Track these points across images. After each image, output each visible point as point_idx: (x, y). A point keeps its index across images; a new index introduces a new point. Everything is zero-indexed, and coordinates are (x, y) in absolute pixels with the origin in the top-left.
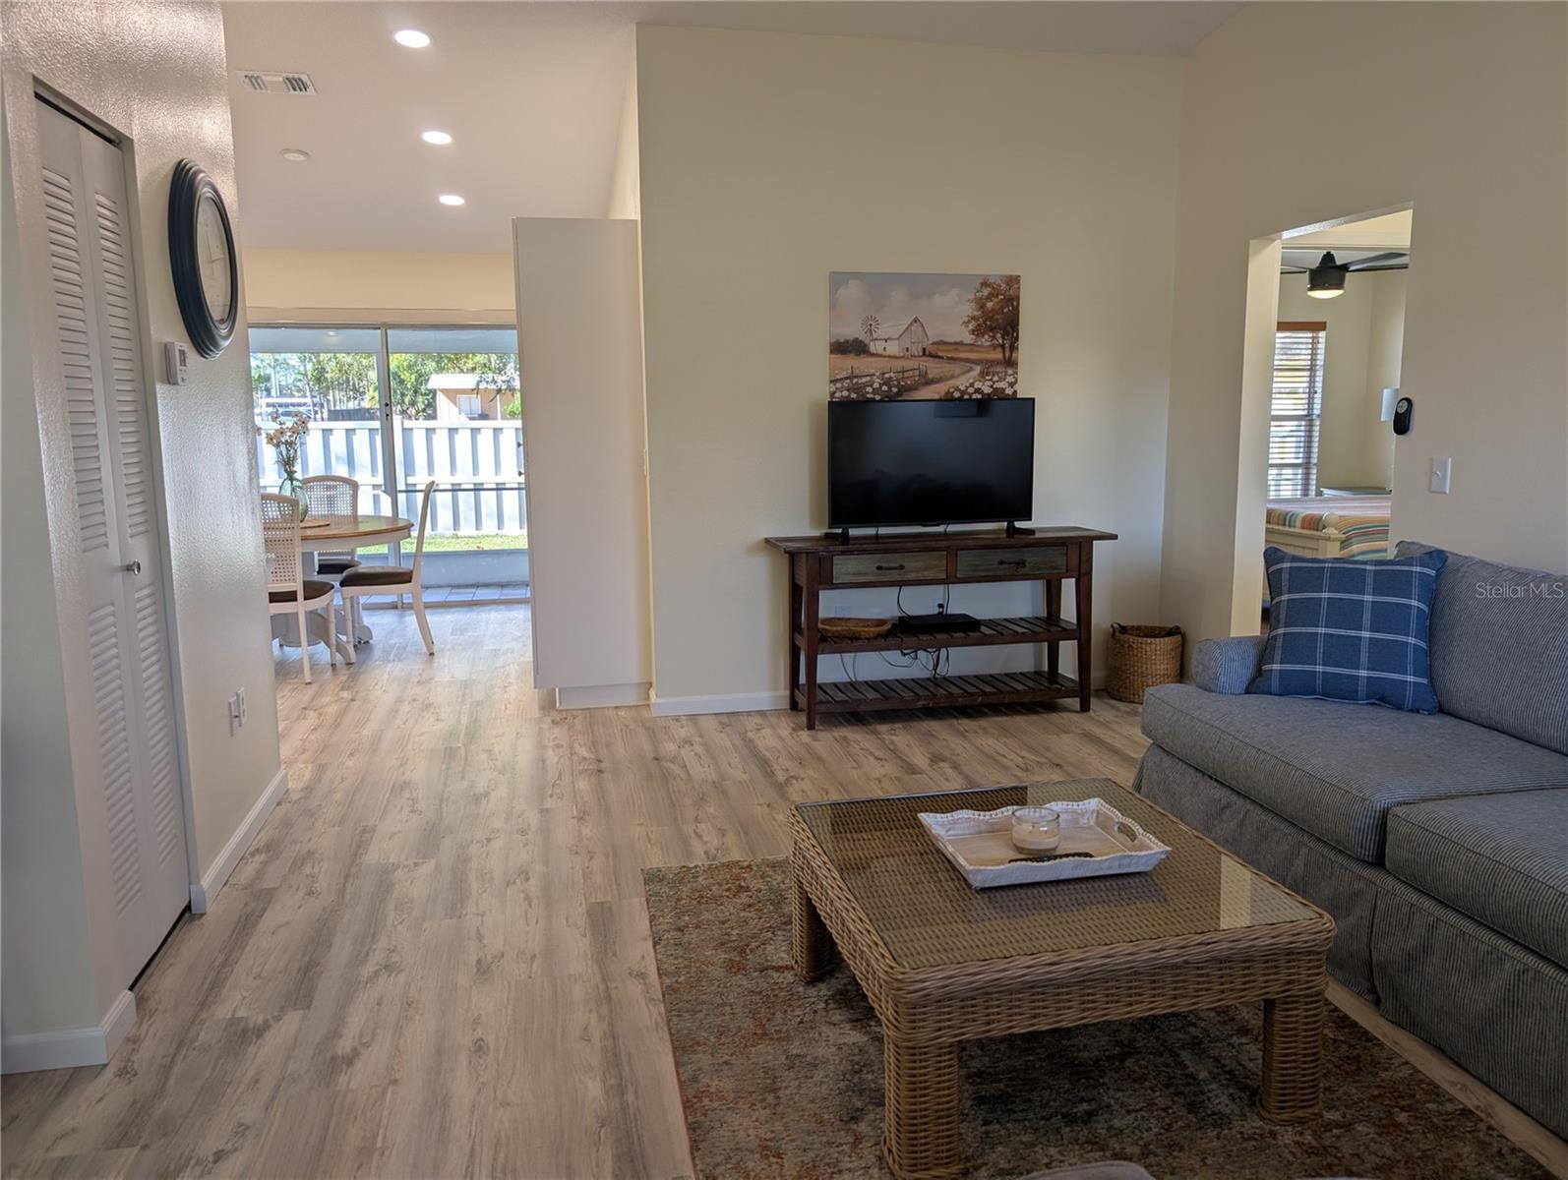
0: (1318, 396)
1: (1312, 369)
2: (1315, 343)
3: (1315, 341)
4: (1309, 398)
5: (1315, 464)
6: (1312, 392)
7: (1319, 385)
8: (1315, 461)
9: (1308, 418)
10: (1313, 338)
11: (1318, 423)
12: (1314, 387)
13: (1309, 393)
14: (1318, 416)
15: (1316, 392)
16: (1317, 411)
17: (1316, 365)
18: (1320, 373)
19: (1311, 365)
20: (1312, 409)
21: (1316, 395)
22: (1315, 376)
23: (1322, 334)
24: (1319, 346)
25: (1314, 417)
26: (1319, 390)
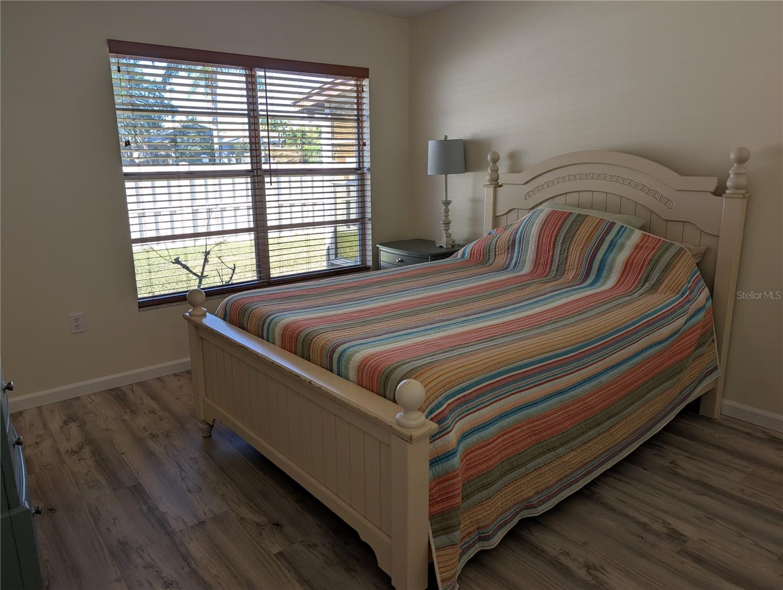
0: (367, 148)
1: (359, 120)
2: (359, 90)
3: (360, 89)
4: (359, 151)
5: (369, 219)
6: (361, 144)
7: (367, 137)
8: (369, 215)
9: (359, 171)
10: (356, 85)
11: (368, 176)
12: (362, 139)
13: (359, 145)
14: (369, 169)
15: (364, 145)
16: (367, 165)
17: (362, 116)
18: (367, 124)
19: (358, 115)
20: (363, 162)
21: (365, 148)
22: (362, 128)
23: (366, 82)
24: (364, 95)
25: (365, 171)
26: (368, 142)
